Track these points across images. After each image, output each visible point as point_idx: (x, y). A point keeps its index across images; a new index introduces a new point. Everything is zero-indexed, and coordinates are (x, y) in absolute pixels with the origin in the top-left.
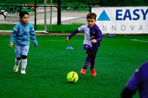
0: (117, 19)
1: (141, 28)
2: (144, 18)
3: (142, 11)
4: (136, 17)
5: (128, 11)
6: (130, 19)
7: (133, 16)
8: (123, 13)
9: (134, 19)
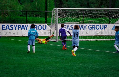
0: (3, 29)
1: (14, 33)
2: (15, 29)
3: (14, 25)
4: (12, 28)
5: (8, 25)
6: (9, 29)
7: (10, 28)
8: (6, 26)
9: (11, 29)
